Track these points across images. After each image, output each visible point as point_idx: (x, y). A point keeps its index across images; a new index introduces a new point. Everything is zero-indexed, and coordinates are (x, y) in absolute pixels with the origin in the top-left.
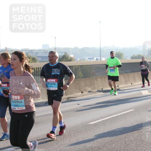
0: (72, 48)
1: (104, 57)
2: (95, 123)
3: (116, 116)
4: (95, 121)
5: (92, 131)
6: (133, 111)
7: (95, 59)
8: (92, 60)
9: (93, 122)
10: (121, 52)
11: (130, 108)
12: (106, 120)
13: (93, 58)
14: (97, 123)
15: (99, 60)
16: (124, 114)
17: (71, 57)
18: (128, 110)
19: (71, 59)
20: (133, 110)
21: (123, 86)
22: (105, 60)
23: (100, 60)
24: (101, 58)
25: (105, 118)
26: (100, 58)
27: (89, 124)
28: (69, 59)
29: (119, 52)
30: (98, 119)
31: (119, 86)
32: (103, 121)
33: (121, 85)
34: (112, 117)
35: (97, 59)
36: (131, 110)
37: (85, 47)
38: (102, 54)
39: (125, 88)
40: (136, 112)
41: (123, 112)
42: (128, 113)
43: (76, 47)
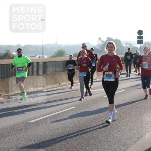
0: (14, 46)
1: (46, 55)
2: (36, 121)
3: (57, 114)
4: (36, 119)
5: (33, 129)
6: (74, 109)
7: (37, 56)
8: (35, 58)
9: (34, 120)
10: (64, 50)
11: (71, 106)
12: (47, 118)
13: (36, 56)
14: (38, 121)
15: (41, 58)
16: (66, 111)
17: (13, 55)
18: (69, 108)
19: (13, 57)
20: (74, 107)
21: (64, 83)
22: (48, 57)
23: (43, 57)
24: (44, 56)
25: (46, 115)
26: (42, 55)
27: (30, 122)
28: (11, 56)
29: (62, 50)
30: (39, 117)
31: (61, 84)
32: (44, 118)
33: (63, 82)
34: (54, 115)
35: (39, 57)
36: (72, 108)
37: (27, 45)
38: (45, 52)
39: (67, 85)
40: (77, 109)
41: (64, 109)
42: (69, 110)
43: (19, 45)
